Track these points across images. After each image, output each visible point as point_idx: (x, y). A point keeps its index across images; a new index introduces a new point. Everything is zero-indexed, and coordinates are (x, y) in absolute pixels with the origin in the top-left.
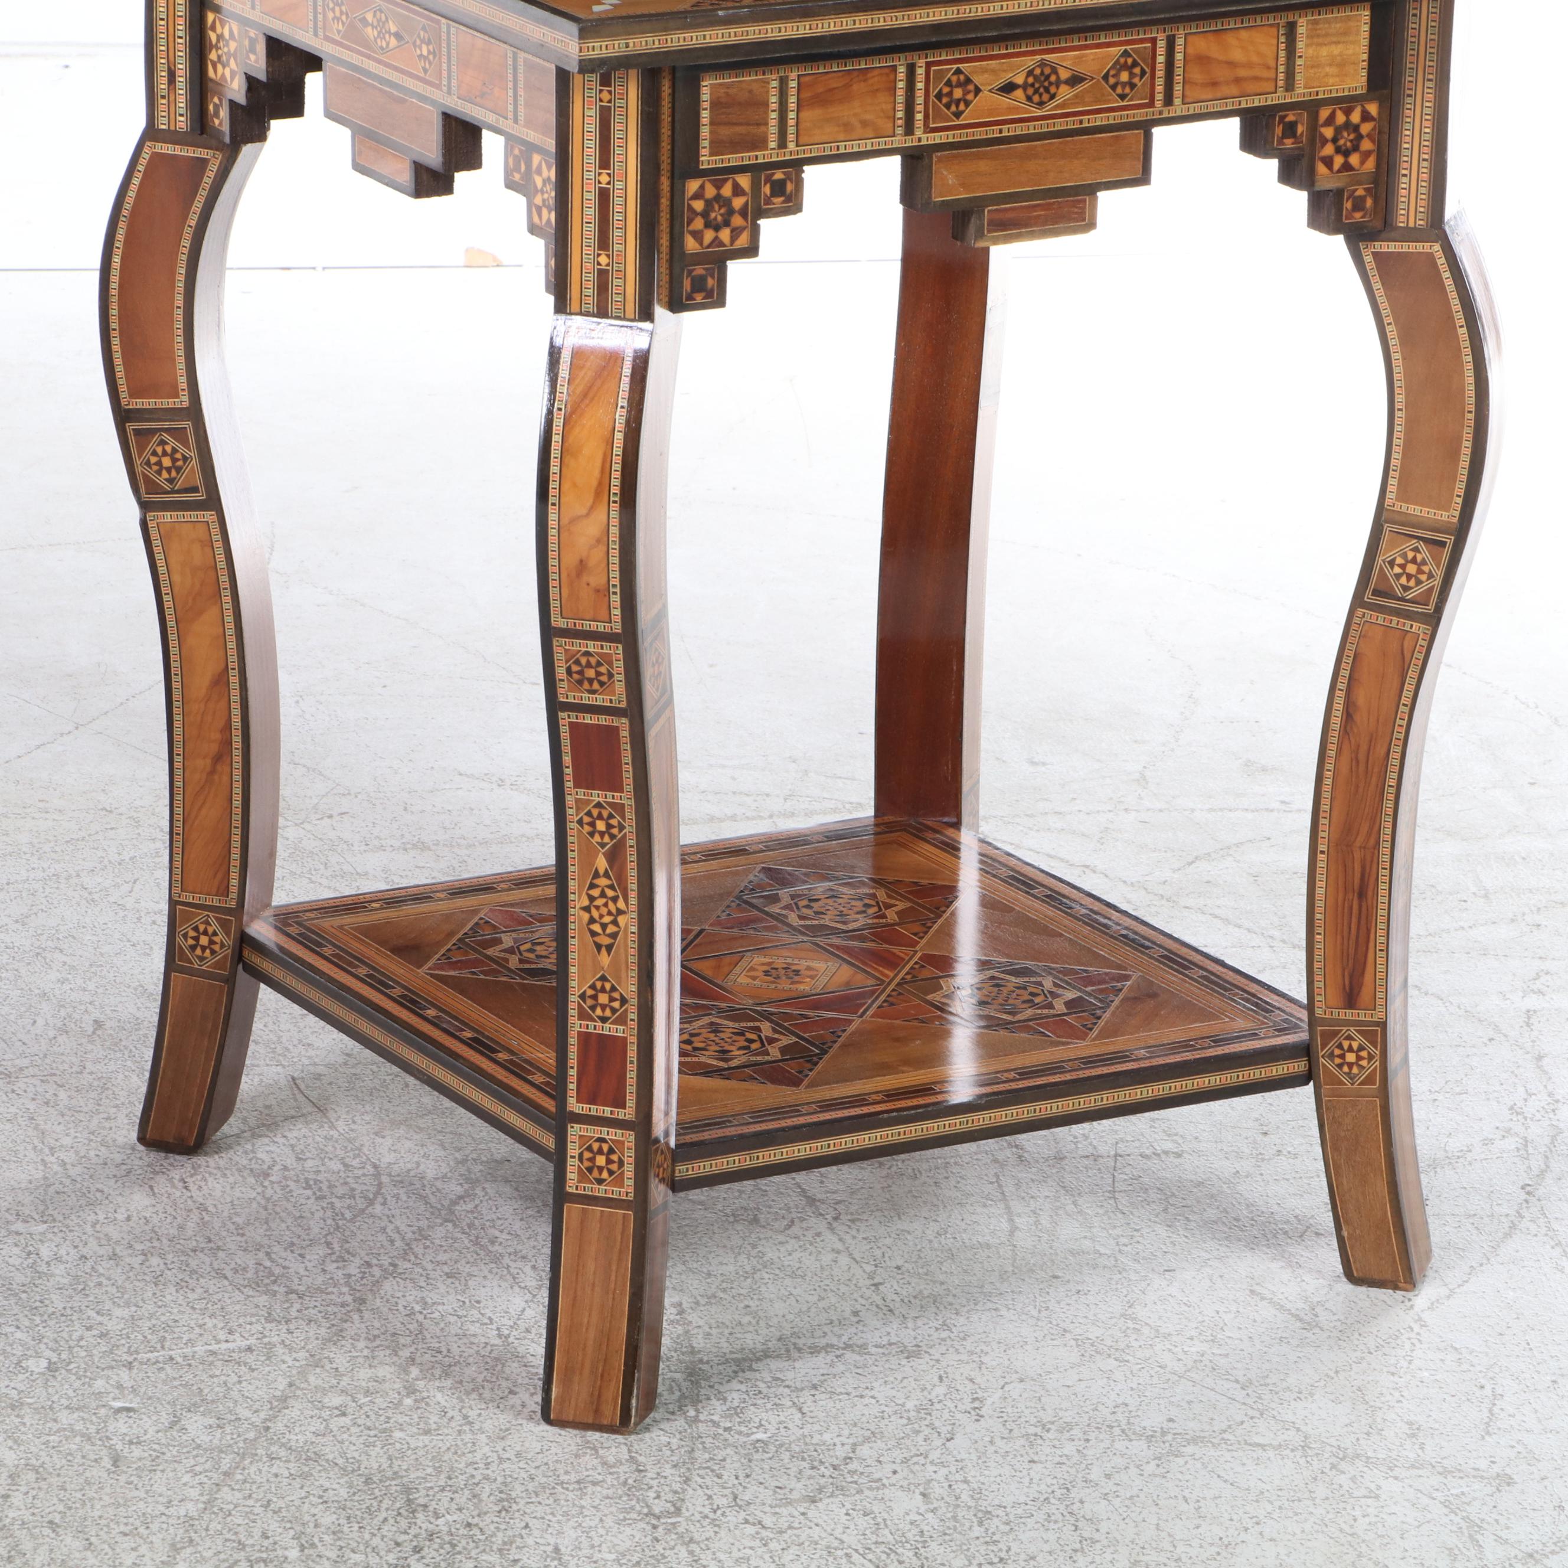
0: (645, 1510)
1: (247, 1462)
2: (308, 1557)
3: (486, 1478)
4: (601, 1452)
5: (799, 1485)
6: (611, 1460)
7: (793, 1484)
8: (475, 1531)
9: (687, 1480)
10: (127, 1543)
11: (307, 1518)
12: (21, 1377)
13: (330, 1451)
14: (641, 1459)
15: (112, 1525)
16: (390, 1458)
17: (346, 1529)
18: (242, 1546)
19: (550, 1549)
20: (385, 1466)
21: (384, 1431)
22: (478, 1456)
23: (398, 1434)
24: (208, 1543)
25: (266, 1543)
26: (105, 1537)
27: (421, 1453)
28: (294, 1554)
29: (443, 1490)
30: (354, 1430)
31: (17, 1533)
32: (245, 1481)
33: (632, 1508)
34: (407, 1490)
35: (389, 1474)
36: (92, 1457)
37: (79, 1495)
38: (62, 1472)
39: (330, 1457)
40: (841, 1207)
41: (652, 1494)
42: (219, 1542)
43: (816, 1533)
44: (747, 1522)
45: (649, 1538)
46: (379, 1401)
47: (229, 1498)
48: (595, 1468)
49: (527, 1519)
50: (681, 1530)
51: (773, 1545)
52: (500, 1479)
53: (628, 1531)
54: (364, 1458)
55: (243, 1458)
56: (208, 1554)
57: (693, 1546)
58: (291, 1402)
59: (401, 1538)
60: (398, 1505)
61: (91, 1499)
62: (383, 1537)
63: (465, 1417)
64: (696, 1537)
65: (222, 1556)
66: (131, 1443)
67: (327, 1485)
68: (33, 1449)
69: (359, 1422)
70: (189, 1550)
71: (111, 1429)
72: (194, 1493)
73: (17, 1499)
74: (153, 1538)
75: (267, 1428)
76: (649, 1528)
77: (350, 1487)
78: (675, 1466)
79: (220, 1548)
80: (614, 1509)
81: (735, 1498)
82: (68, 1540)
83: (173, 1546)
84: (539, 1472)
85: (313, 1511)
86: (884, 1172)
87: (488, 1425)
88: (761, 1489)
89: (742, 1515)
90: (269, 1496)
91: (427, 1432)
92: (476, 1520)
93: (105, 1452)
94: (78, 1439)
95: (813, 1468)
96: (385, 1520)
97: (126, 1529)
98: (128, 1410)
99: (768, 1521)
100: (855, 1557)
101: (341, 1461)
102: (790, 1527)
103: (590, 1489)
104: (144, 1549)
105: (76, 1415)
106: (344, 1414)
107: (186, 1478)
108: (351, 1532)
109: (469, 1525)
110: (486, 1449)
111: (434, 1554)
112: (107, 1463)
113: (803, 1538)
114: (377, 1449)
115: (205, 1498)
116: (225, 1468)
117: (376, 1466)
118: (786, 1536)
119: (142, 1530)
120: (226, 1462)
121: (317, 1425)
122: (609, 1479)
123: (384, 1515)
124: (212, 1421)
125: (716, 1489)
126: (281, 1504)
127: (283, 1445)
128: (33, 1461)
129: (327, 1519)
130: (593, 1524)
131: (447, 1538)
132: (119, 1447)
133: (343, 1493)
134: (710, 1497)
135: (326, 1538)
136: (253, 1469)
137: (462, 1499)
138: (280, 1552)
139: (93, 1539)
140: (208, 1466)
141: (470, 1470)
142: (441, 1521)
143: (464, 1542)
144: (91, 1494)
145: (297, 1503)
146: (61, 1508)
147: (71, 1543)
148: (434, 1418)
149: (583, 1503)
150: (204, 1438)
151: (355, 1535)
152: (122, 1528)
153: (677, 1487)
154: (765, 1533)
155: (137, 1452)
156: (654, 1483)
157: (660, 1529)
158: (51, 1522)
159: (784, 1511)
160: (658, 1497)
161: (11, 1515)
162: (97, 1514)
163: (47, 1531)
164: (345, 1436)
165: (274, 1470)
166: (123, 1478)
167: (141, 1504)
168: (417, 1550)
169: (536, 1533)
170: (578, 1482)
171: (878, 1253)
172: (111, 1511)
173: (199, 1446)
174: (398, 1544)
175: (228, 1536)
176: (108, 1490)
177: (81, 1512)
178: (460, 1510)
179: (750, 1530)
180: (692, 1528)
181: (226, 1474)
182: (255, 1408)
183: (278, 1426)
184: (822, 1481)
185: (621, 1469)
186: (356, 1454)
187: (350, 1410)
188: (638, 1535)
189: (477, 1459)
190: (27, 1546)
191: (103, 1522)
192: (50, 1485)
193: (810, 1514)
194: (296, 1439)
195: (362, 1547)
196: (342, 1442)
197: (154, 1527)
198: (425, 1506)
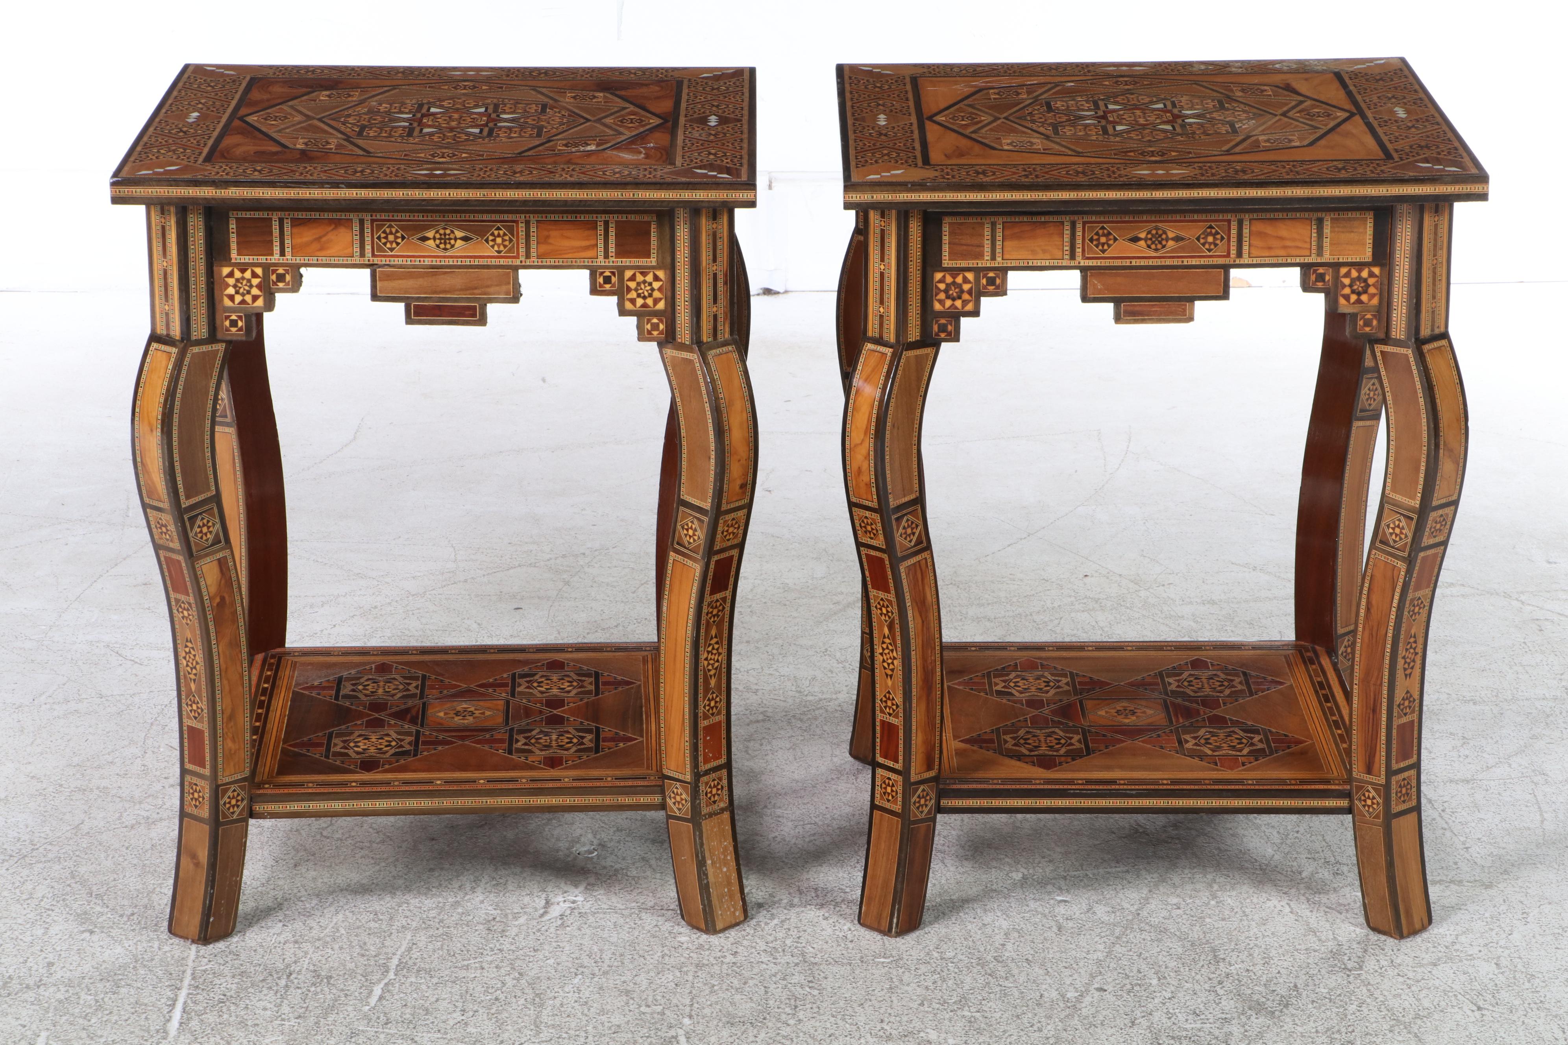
0: (1343, 966)
1: (1128, 932)
2: (1163, 984)
3: (1256, 945)
4: (1318, 934)
5: (1427, 956)
6: (1323, 938)
7: (1424, 955)
8: (1251, 974)
9: (1365, 951)
10: (1067, 972)
11: (1161, 963)
12: (1009, 882)
13: (1172, 928)
14: (1340, 938)
15: (1059, 962)
16: (1204, 933)
17: (1182, 970)
18: (1127, 977)
19: (1292, 985)
20: (1201, 937)
21: (1201, 918)
22: (1252, 933)
23: (1208, 920)
24: (1109, 975)
25: (1140, 975)
26: (1055, 968)
27: (1220, 930)
28: (1155, 982)
29: (1233, 951)
30: (1184, 916)
31: (1010, 965)
32: (1127, 942)
33: (1336, 965)
34: (1214, 950)
35: (1204, 941)
36: (1048, 926)
37: (1041, 946)
38: (1033, 933)
39: (1172, 931)
40: (1446, 805)
41: (1346, 958)
42: (1115, 974)
43: (1437, 982)
44: (1399, 975)
45: (1345, 982)
46: (1197, 901)
47: (1120, 951)
48: (1314, 943)
49: (1279, 968)
50: (1363, 978)
51: (1413, 988)
52: (1263, 946)
53: (1334, 977)
54: (1190, 932)
55: (1126, 930)
56: (1109, 980)
57: (1370, 987)
58: (1151, 900)
59: (1212, 976)
60: (1209, 958)
61: (1048, 948)
62: (1202, 975)
63: (1244, 912)
64: (1372, 982)
65: (1117, 982)
66: (1067, 919)
67: (1171, 945)
68: (1017, 920)
69: (1187, 912)
70: (1099, 978)
71: (1056, 911)
72: (1101, 947)
73: (1009, 946)
74: (1080, 970)
75: (1139, 914)
76: (1345, 976)
77: (1184, 947)
78: (1358, 943)
79: (1116, 977)
80: (1326, 965)
81: (1392, 962)
82: (1037, 969)
83: (1091, 974)
84: (1285, 943)
85: (1164, 959)
86: (1470, 786)
87: (1256, 917)
88: (1406, 957)
89: (1396, 971)
90: (1141, 950)
91: (1223, 919)
92: (1251, 968)
93: (1053, 923)
94: (1040, 916)
95: (1434, 947)
96: (1203, 966)
97: (1067, 965)
98: (1065, 901)
99: (1411, 975)
100: (1459, 996)
101: (1178, 933)
102: (1423, 979)
103: (1313, 954)
104: (1076, 976)
105: (1038, 903)
106: (1179, 908)
107: (1097, 939)
108: (1185, 971)
109: (1248, 970)
110: (1256, 930)
111: (1229, 985)
112: (1055, 929)
113: (1430, 985)
114: (1197, 928)
115: (1107, 950)
116: (1117, 934)
117: (1197, 937)
118: (1420, 984)
119: (1074, 966)
120: (1118, 931)
121: (1165, 913)
122: (1323, 948)
123: (1202, 963)
124: (1110, 909)
125: (1381, 957)
126: (1147, 955)
127: (1147, 923)
128: (1017, 927)
129: (1172, 964)
130: (1315, 973)
131: (1236, 977)
132: (1061, 921)
133: (1180, 950)
134: (1378, 961)
135: (1171, 974)
136: (1132, 936)
137: (1243, 956)
138: (1147, 981)
139: (1049, 970)
140: (1108, 933)
141: (1247, 941)
142: (1232, 968)
143: (1245, 980)
144: (1047, 945)
145: (1156, 955)
146: (1032, 952)
147: (1038, 971)
148: (1227, 912)
149: (1309, 961)
150: (1106, 918)
151: (1187, 973)
152: (1064, 964)
153: (1360, 954)
154: (1409, 982)
155: (1070, 924)
156: (1347, 952)
157: (1351, 977)
158: (1027, 959)
159: (1419, 970)
160: (1350, 959)
161: (1007, 955)
162: (1051, 956)
163: (1025, 964)
164: (1180, 920)
165: (1143, 936)
166: (1064, 938)
167: (1074, 952)
168: (1220, 983)
169: (1284, 976)
170: (1306, 950)
171: (1467, 830)
172: (1058, 955)
173: (1103, 922)
174: (1210, 979)
175: (1120, 971)
176: (1056, 944)
177: (1042, 955)
178: (1243, 962)
179: (1401, 979)
180: (1369, 977)
181: (1117, 938)
182: (1132, 902)
183: (1144, 913)
184: (1440, 954)
185: (1330, 943)
186: (1186, 930)
187: (1182, 906)
188: (1340, 980)
189: (1251, 935)
190: (1015, 971)
191: (1054, 961)
192: (1026, 940)
193: (1433, 972)
194: (1155, 920)
195: (1191, 980)
196: (1178, 923)
197: (1081, 964)
198: (1224, 959)
